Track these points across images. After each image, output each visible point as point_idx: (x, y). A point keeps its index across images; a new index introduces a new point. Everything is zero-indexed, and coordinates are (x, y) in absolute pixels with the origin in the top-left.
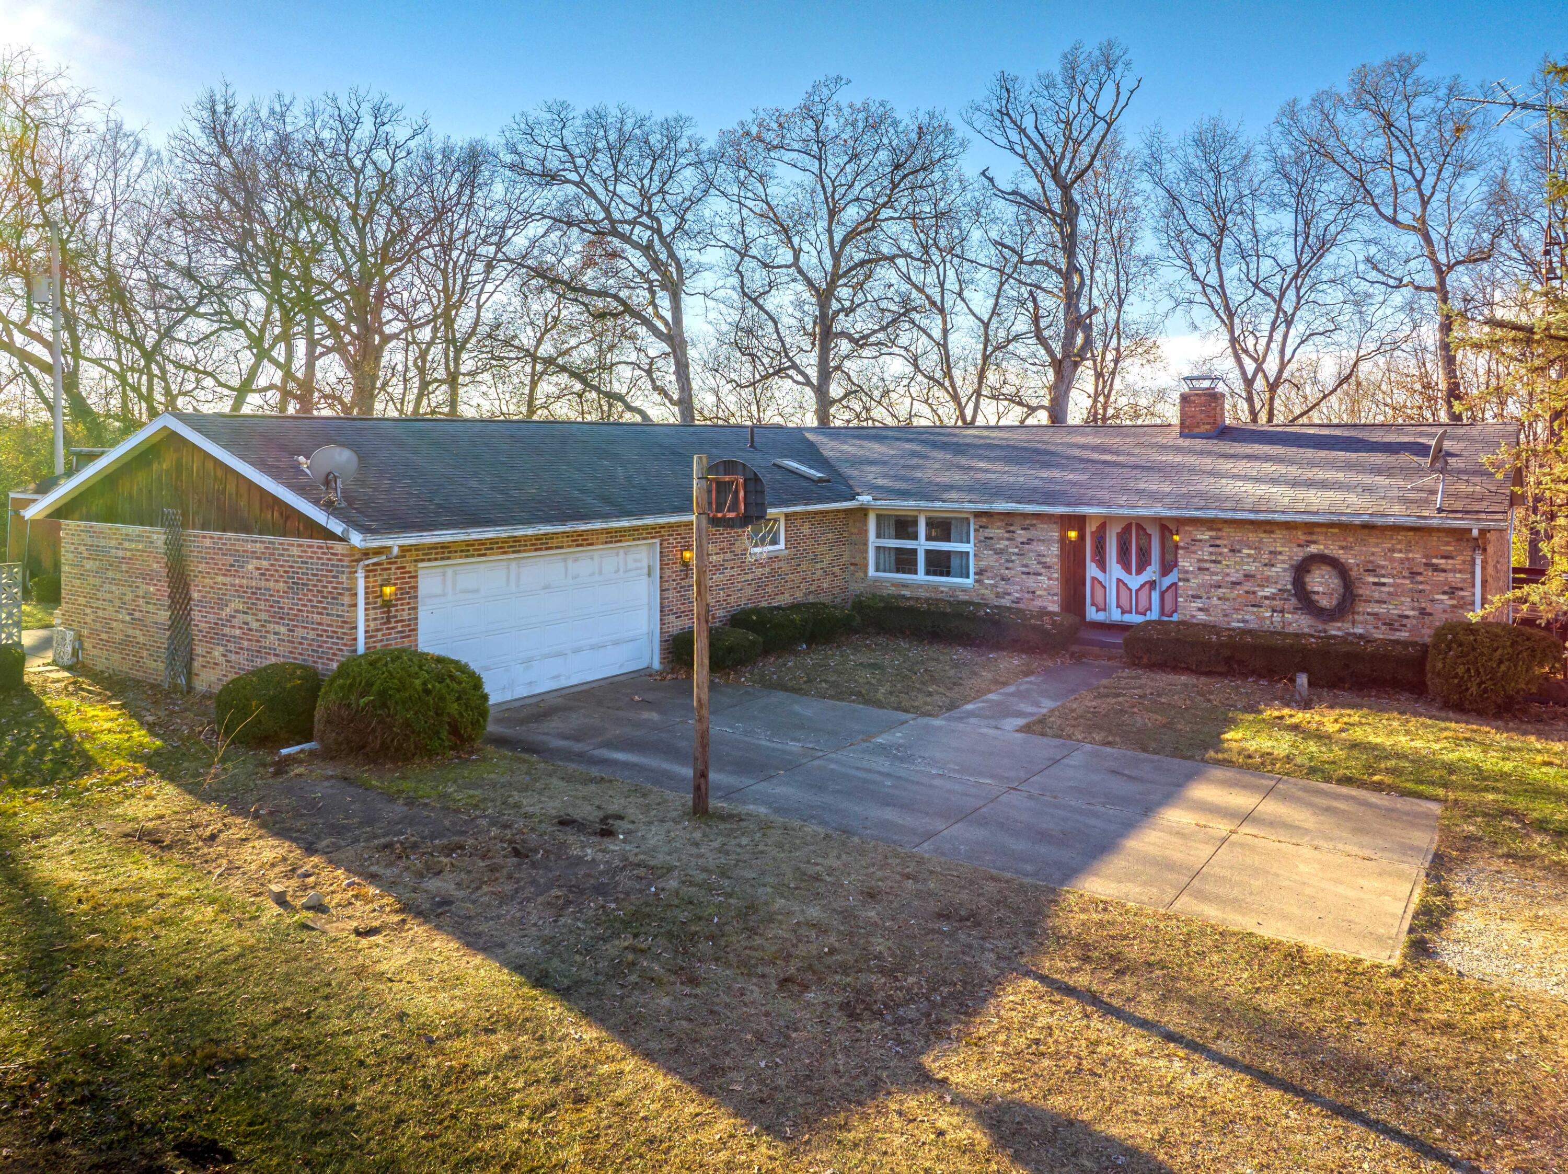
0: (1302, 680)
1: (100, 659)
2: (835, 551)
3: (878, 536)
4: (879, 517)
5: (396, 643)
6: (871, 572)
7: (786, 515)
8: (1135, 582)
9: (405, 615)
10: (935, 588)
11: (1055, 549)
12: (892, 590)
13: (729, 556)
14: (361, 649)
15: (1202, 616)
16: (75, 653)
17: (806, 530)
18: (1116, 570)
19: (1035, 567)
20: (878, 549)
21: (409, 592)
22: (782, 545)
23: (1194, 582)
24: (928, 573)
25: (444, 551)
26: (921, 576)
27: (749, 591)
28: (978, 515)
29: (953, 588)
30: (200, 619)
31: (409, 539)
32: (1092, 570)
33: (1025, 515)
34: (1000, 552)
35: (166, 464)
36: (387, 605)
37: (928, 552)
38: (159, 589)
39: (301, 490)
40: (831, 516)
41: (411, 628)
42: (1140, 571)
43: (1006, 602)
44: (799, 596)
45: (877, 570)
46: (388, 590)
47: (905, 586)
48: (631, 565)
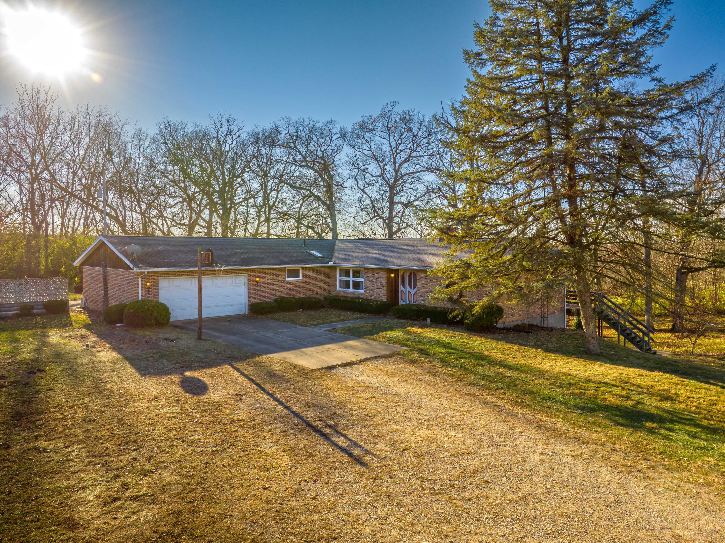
0: (428, 320)
1: (92, 306)
2: (325, 281)
3: (340, 276)
4: (340, 270)
5: (151, 298)
6: (338, 288)
7: (303, 268)
8: (413, 292)
9: (154, 291)
10: (354, 293)
11: (385, 280)
12: (343, 294)
13: (276, 280)
14: (140, 298)
15: (423, 302)
16: (85, 304)
17: (311, 273)
18: (408, 288)
19: (380, 286)
20: (340, 281)
21: (156, 285)
22: (300, 278)
23: (421, 291)
24: (353, 288)
25: (167, 274)
26: (351, 290)
27: (285, 292)
28: (366, 269)
29: (359, 293)
30: (110, 293)
31: (151, 270)
32: (401, 288)
33: (377, 269)
34: (371, 281)
35: (102, 250)
36: (148, 288)
37: (353, 281)
38: (101, 285)
39: (126, 257)
40: (323, 269)
41: (157, 295)
42: (414, 288)
43: (372, 298)
44: (308, 295)
45: (340, 287)
46: (148, 284)
47: (346, 293)
48: (238, 281)
